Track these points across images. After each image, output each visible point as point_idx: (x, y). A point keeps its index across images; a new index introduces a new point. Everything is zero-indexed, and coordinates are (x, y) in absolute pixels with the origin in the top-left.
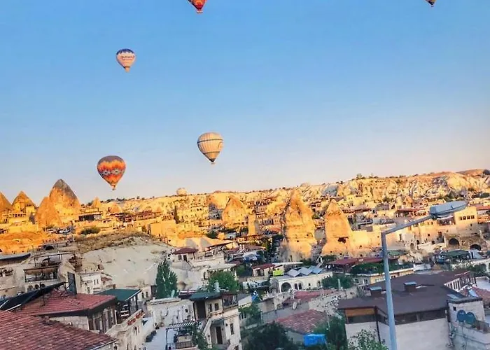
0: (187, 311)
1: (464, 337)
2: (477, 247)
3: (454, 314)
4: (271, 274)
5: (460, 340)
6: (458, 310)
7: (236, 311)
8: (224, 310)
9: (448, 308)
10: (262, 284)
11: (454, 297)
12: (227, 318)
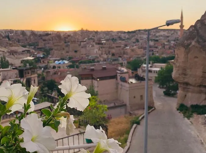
0: (16, 74)
1: (121, 85)
2: (121, 57)
3: (119, 78)
4: (48, 62)
5: (120, 86)
6: (120, 76)
7: (36, 75)
8: (31, 75)
9: (116, 76)
10: (45, 66)
11: (119, 72)
12: (33, 77)
